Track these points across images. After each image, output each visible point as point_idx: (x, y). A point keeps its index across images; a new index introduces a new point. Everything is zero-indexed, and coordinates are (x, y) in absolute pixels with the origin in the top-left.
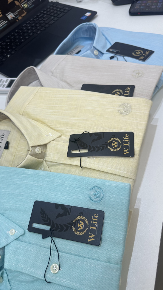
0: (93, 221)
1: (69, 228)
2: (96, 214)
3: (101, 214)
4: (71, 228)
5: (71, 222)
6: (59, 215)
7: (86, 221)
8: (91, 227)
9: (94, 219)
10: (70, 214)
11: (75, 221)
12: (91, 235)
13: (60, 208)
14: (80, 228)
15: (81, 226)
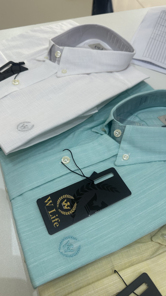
0: (56, 217)
1: (76, 195)
2: (58, 226)
3: (52, 230)
4: (74, 196)
5: (78, 201)
6: (95, 198)
7: (63, 213)
8: (54, 210)
9: (56, 220)
10: (85, 207)
11: (75, 205)
12: (51, 203)
13: (100, 205)
14: (66, 202)
15: (66, 204)
